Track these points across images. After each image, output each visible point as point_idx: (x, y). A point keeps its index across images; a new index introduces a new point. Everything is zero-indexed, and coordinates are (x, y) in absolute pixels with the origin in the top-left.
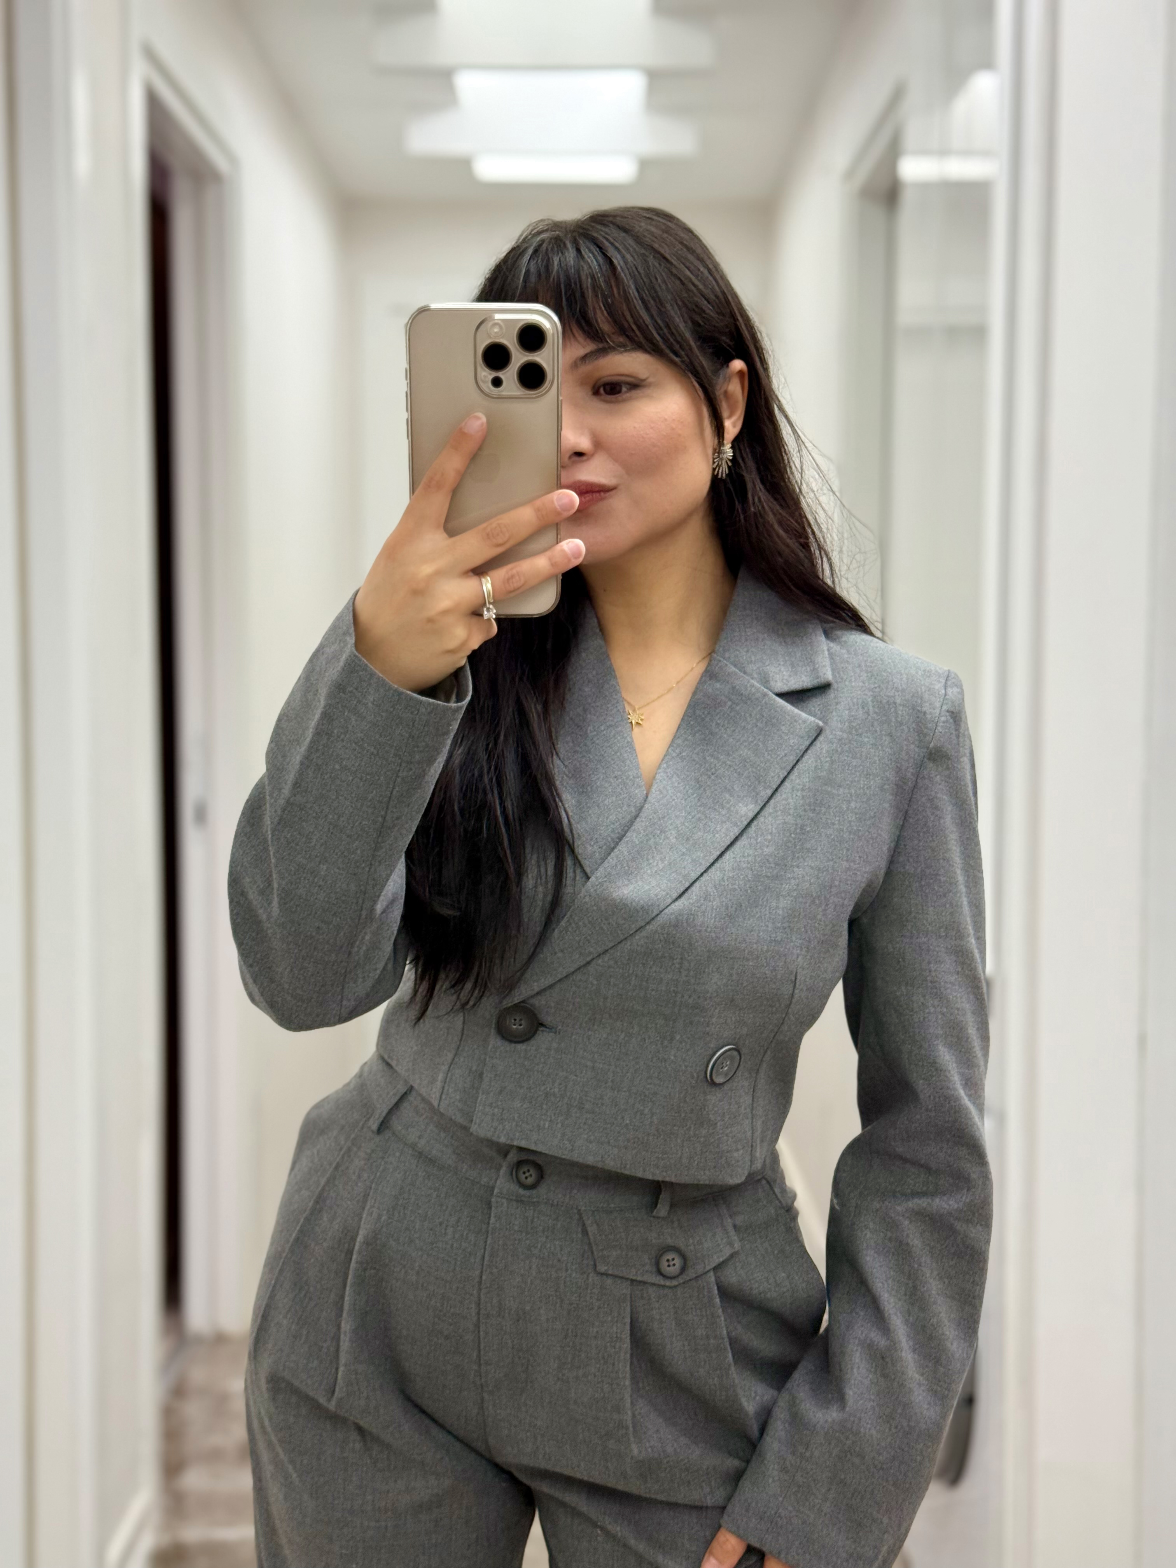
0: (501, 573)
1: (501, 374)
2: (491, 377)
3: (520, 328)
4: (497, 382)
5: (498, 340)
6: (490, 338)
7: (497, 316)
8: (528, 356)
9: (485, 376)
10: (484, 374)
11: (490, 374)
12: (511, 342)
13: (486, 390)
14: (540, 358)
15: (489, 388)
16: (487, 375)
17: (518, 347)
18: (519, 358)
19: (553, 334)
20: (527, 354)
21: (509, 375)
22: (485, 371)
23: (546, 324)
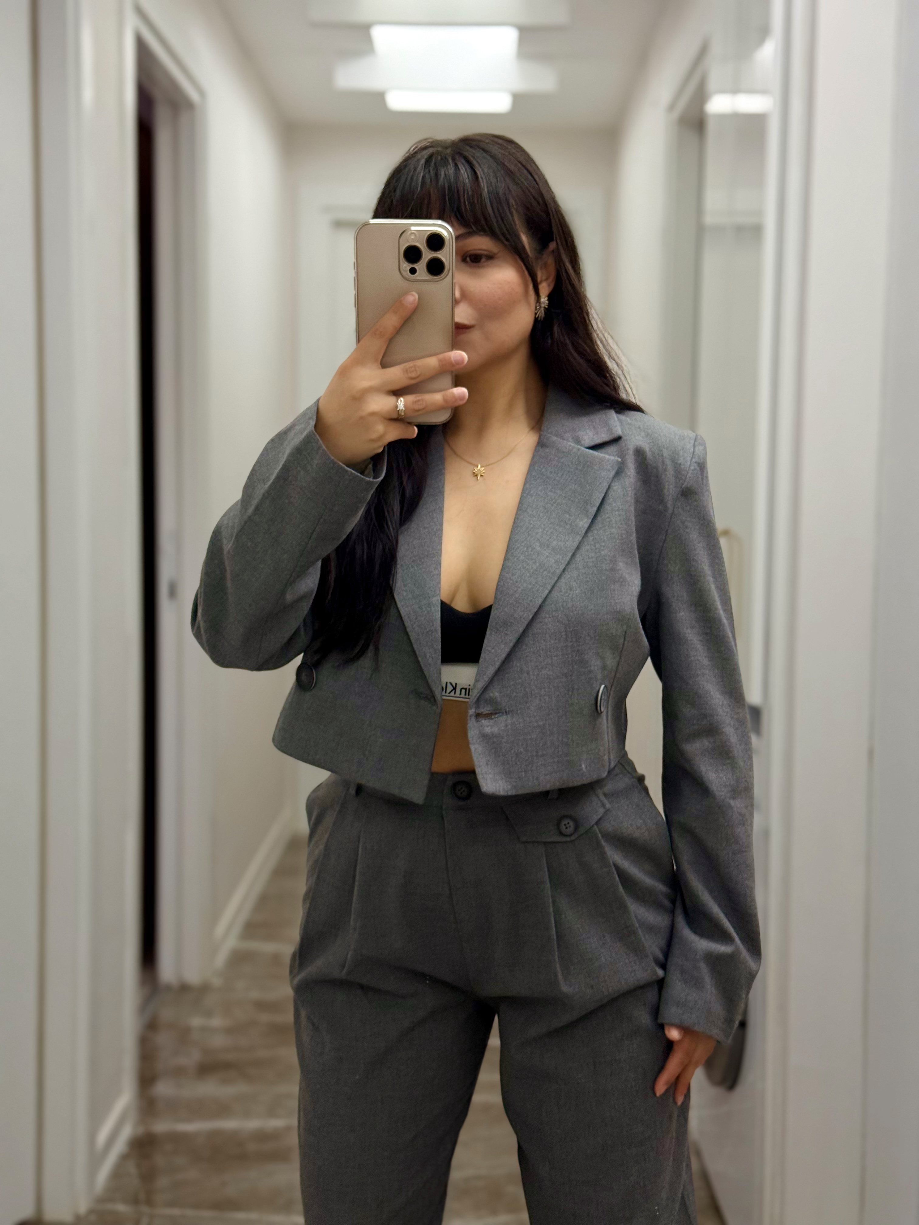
0: (411, 398)
1: (415, 266)
2: (409, 268)
3: (428, 236)
5: (413, 244)
6: (408, 242)
7: (413, 228)
8: (432, 254)
10: (405, 265)
11: (409, 266)
12: (422, 245)
13: (406, 276)
14: (441, 255)
15: (408, 275)
16: (407, 266)
17: (426, 248)
18: (427, 255)
19: (449, 239)
21: (421, 266)
22: (405, 263)
23: (444, 233)
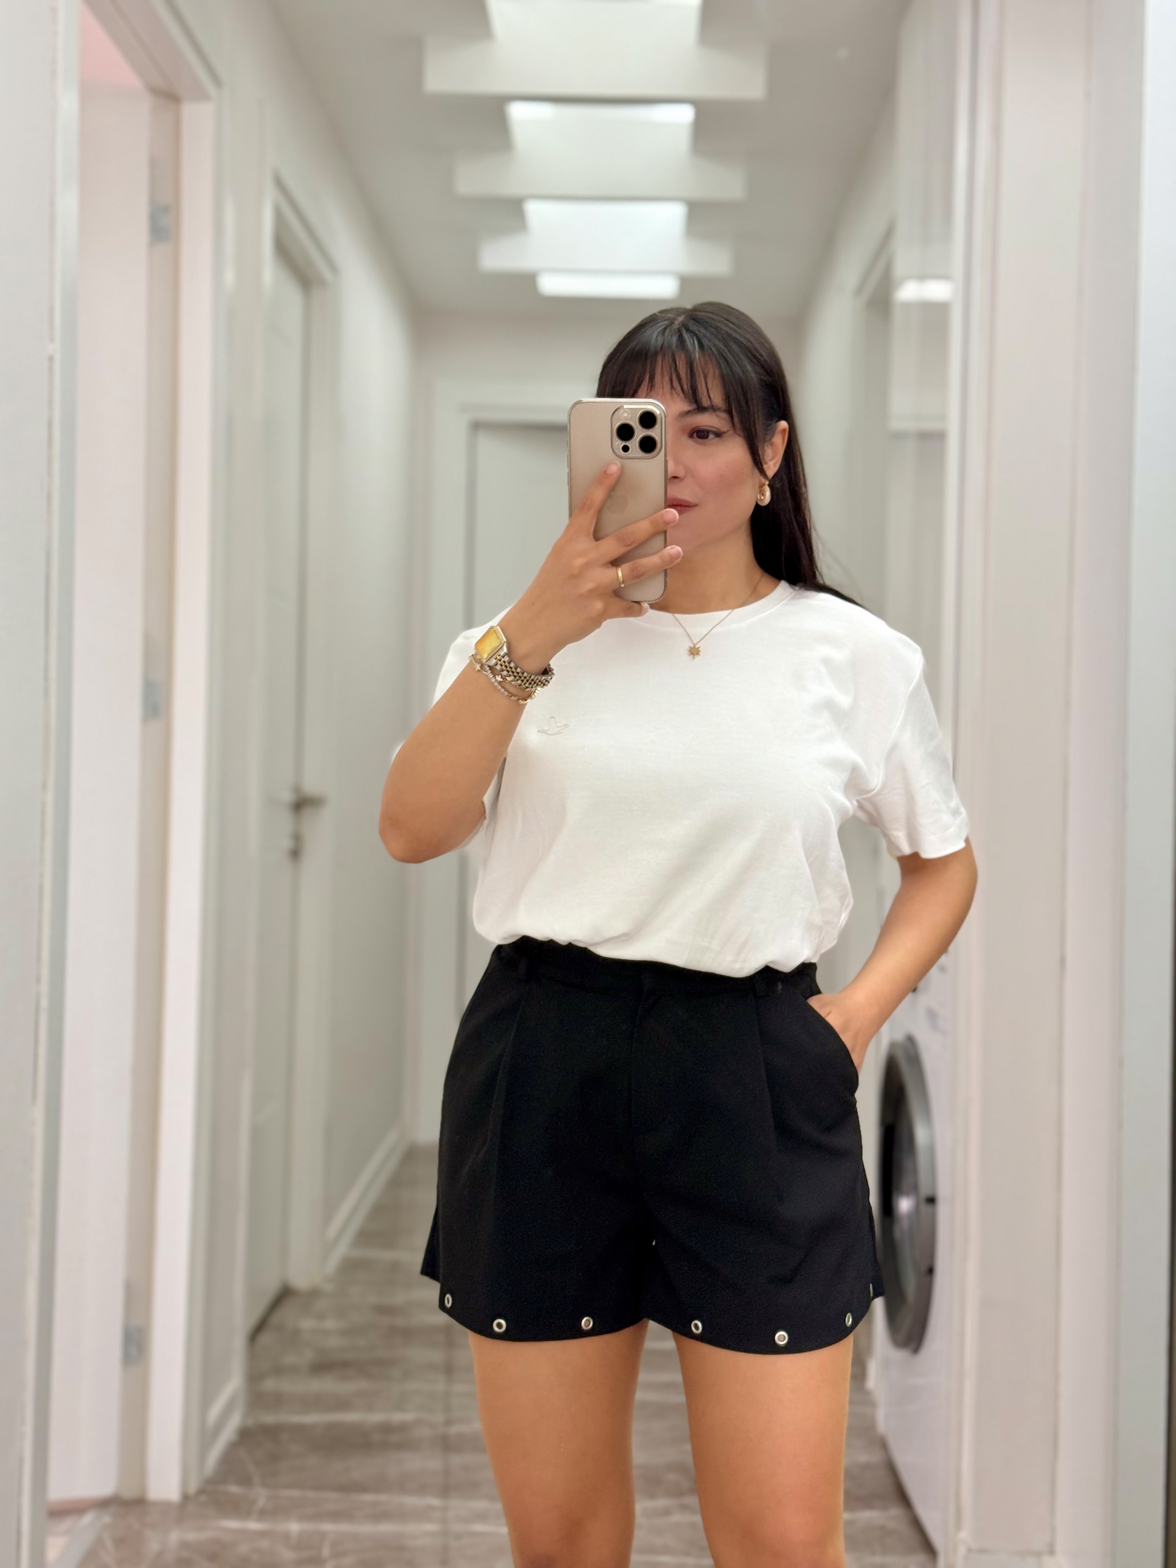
0: (626, 566)
1: (628, 443)
2: (621, 446)
3: (641, 414)
4: (626, 449)
5: (626, 422)
7: (626, 407)
8: (645, 432)
9: (618, 445)
10: (617, 443)
12: (635, 424)
13: (617, 451)
15: (619, 451)
16: (620, 444)
17: (639, 426)
18: (640, 433)
20: (645, 430)
21: (634, 444)
22: (617, 441)
23: (657, 412)
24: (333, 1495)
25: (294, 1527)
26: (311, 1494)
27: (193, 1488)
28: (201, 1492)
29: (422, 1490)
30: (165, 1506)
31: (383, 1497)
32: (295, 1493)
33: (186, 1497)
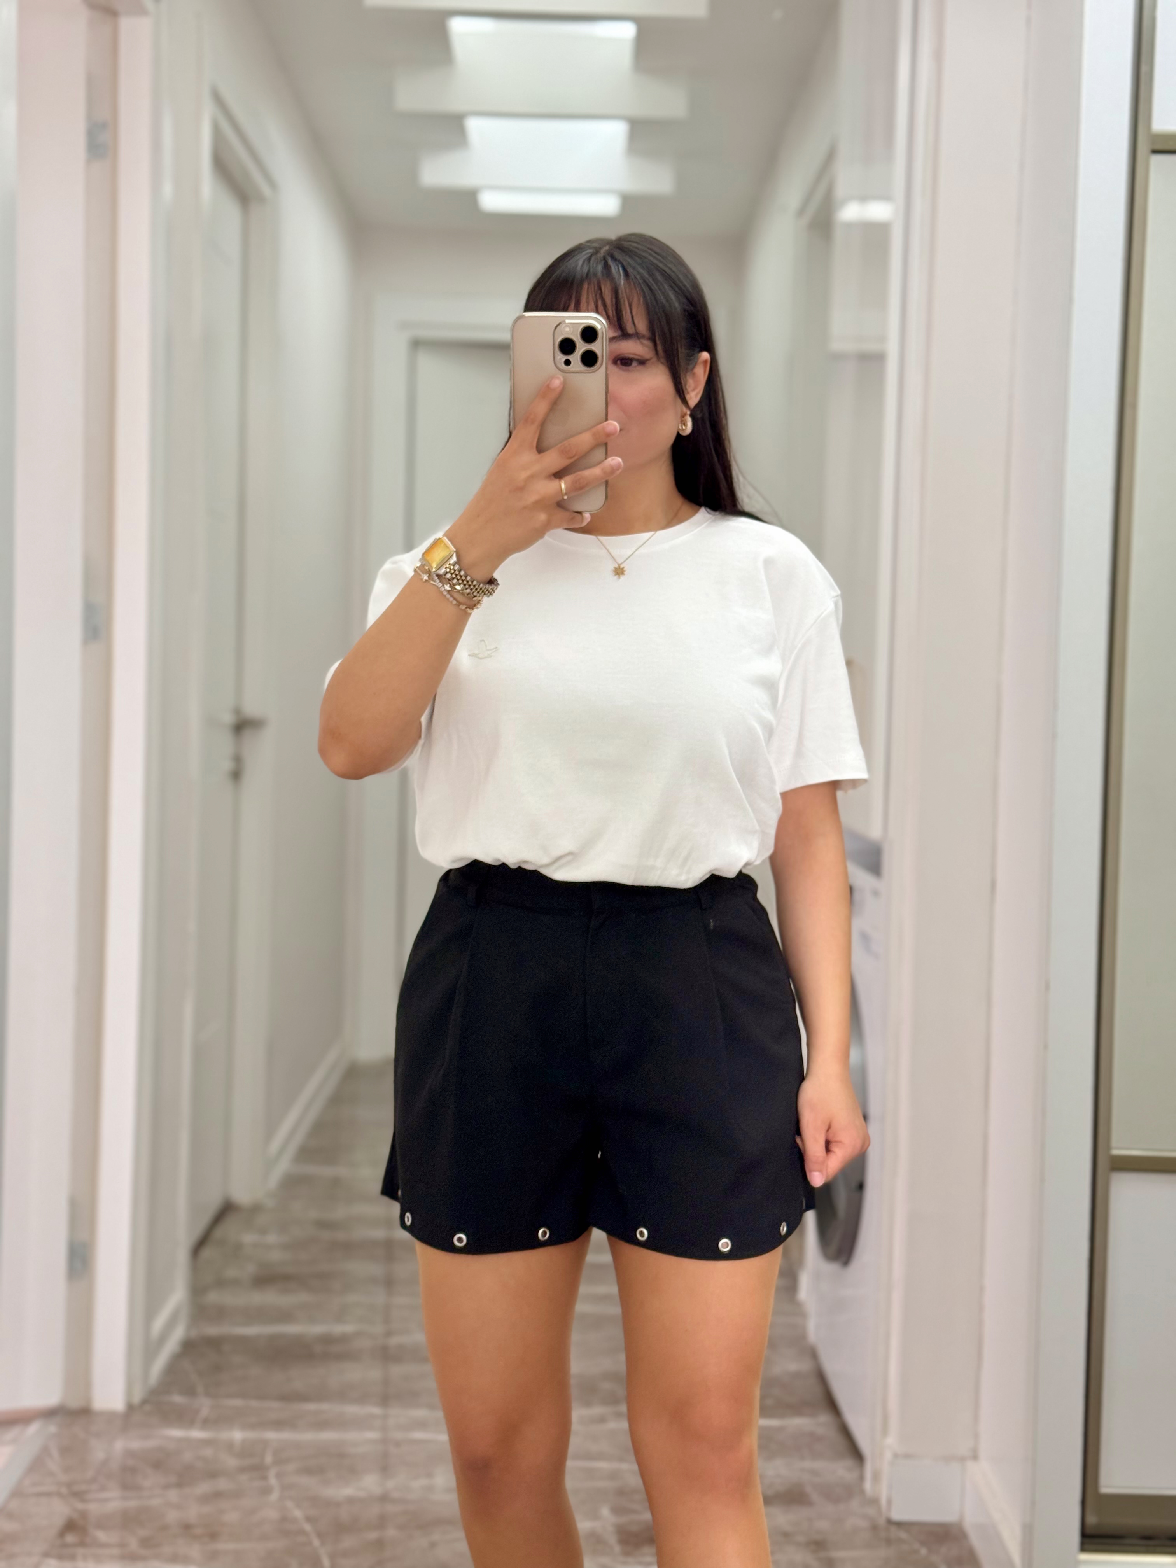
0: (569, 478)
1: (569, 357)
2: (563, 359)
3: (582, 328)
4: (568, 363)
5: (568, 336)
7: (567, 321)
8: (586, 346)
9: (560, 359)
13: (559, 365)
14: (595, 347)
15: (561, 365)
17: (581, 340)
18: (582, 347)
20: (586, 344)
23: (598, 326)
24: (275, 1405)
25: (238, 1435)
26: (254, 1403)
27: (137, 1399)
28: (144, 1402)
29: (362, 1399)
30: (110, 1416)
31: (325, 1406)
32: (238, 1402)
33: (131, 1407)
